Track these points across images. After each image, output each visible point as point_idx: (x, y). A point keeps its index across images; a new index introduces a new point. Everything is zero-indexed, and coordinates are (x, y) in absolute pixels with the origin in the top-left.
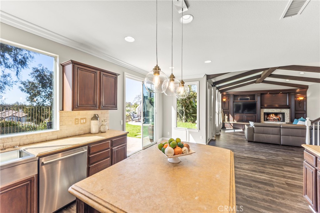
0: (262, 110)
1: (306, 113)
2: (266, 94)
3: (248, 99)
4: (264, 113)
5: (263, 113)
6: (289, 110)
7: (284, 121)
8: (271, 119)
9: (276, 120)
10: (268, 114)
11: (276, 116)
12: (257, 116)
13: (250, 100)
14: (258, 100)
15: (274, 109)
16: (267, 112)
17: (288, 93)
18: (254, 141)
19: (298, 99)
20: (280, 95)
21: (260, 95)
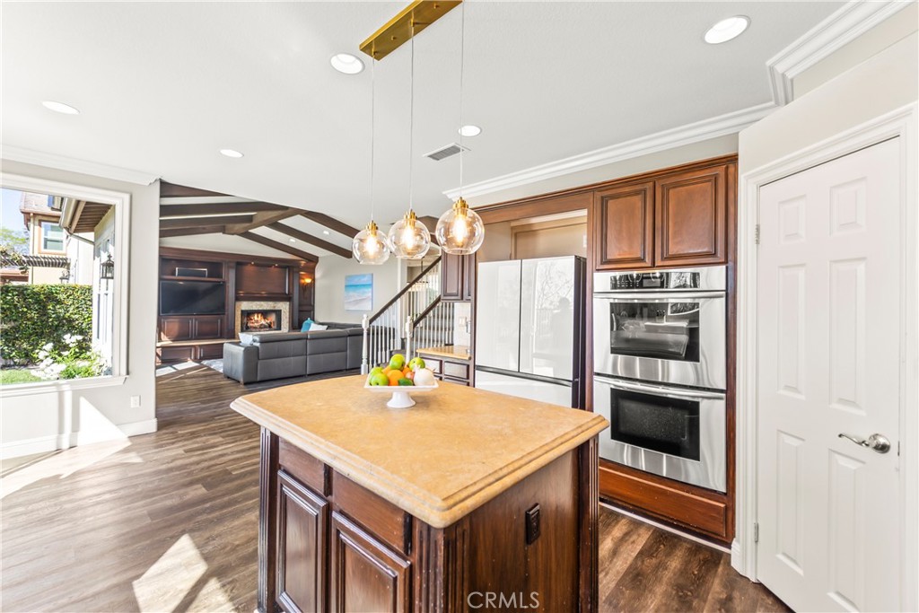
0: (238, 303)
1: (314, 310)
2: (246, 264)
3: (202, 274)
4: (242, 311)
5: (240, 313)
6: (288, 303)
7: (279, 328)
8: (256, 325)
9: (265, 327)
10: (248, 314)
11: (264, 318)
12: (228, 319)
13: (209, 277)
14: (230, 277)
15: (262, 303)
16: (247, 309)
17: (288, 267)
18: (259, 379)
19: (302, 281)
20: (274, 270)
21: (233, 265)
